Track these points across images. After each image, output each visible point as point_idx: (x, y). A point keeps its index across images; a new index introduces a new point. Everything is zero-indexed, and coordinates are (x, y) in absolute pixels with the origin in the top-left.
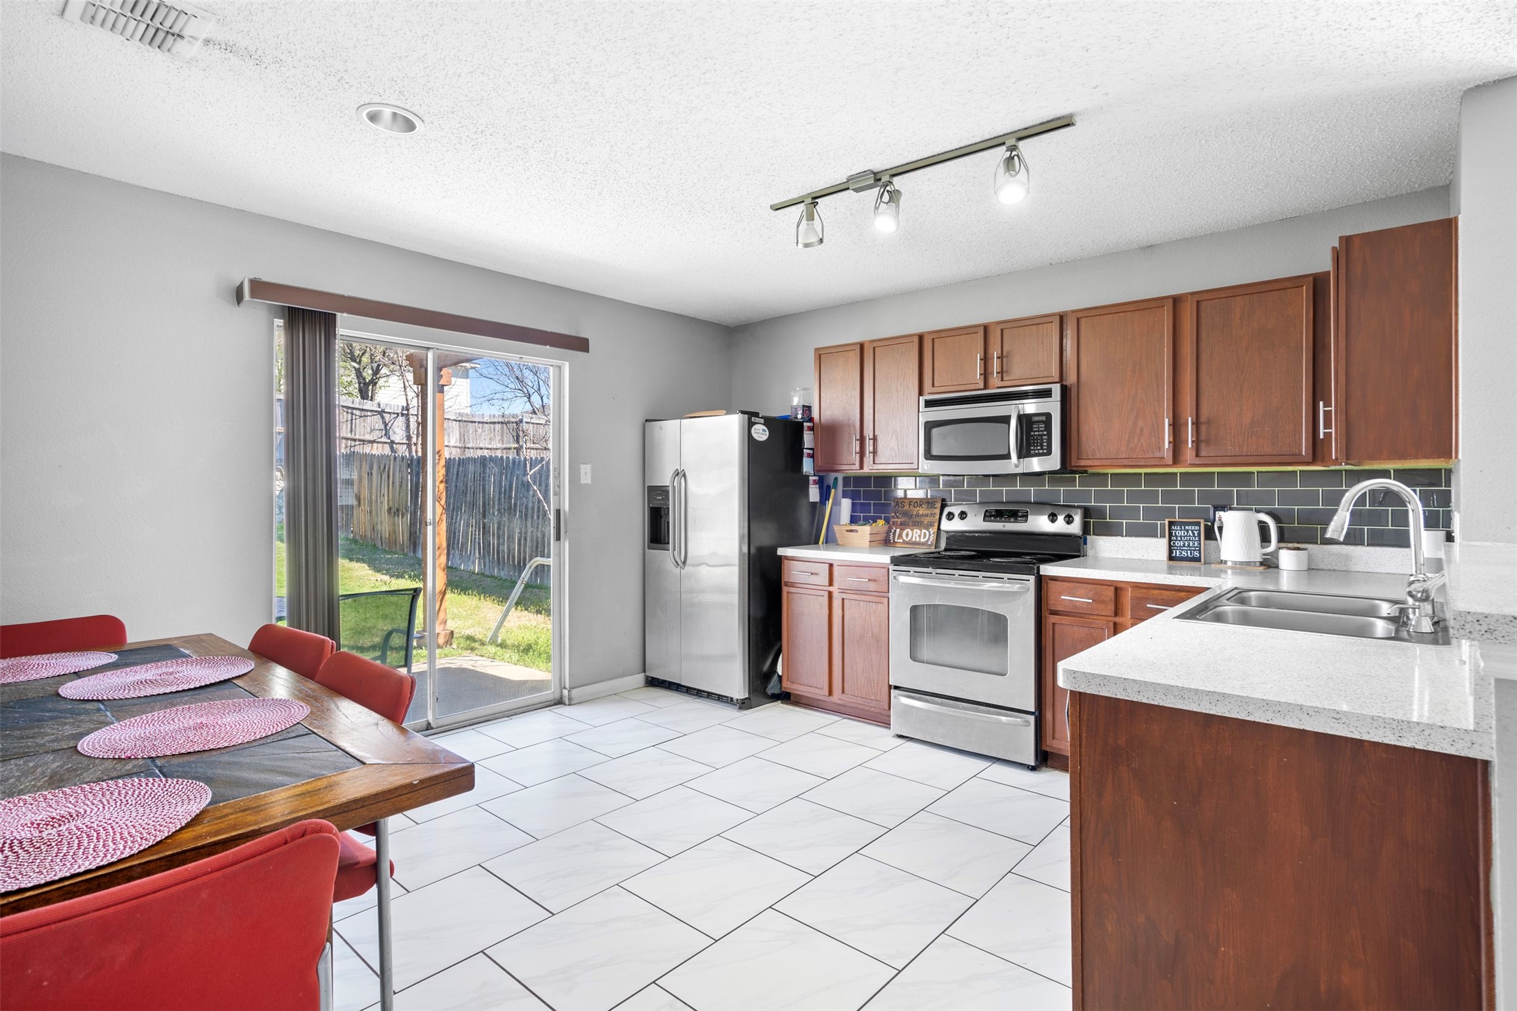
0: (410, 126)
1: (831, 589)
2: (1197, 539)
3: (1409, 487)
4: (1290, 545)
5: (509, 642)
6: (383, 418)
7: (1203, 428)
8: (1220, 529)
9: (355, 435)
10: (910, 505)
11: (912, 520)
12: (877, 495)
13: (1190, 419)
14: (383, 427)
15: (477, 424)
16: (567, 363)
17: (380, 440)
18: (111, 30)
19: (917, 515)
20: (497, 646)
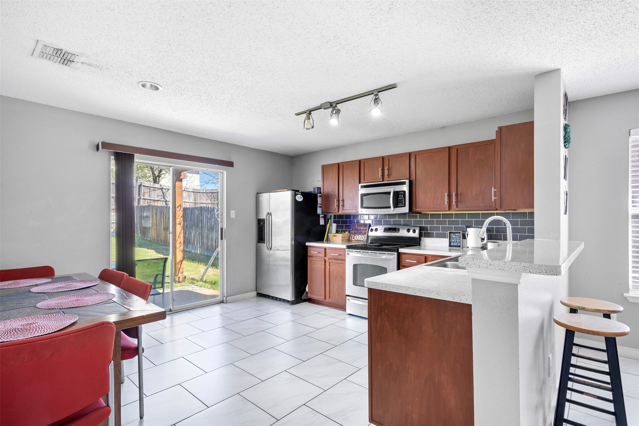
0: (157, 89)
1: (325, 258)
2: (459, 238)
3: (507, 219)
4: (492, 241)
5: (208, 281)
6: (162, 191)
7: (459, 197)
8: (467, 235)
9: (151, 198)
10: (358, 226)
11: (358, 232)
12: (345, 222)
13: (454, 193)
14: (162, 195)
15: (201, 193)
16: (225, 171)
17: (161, 200)
18: (49, 60)
19: (360, 230)
20: (203, 282)
